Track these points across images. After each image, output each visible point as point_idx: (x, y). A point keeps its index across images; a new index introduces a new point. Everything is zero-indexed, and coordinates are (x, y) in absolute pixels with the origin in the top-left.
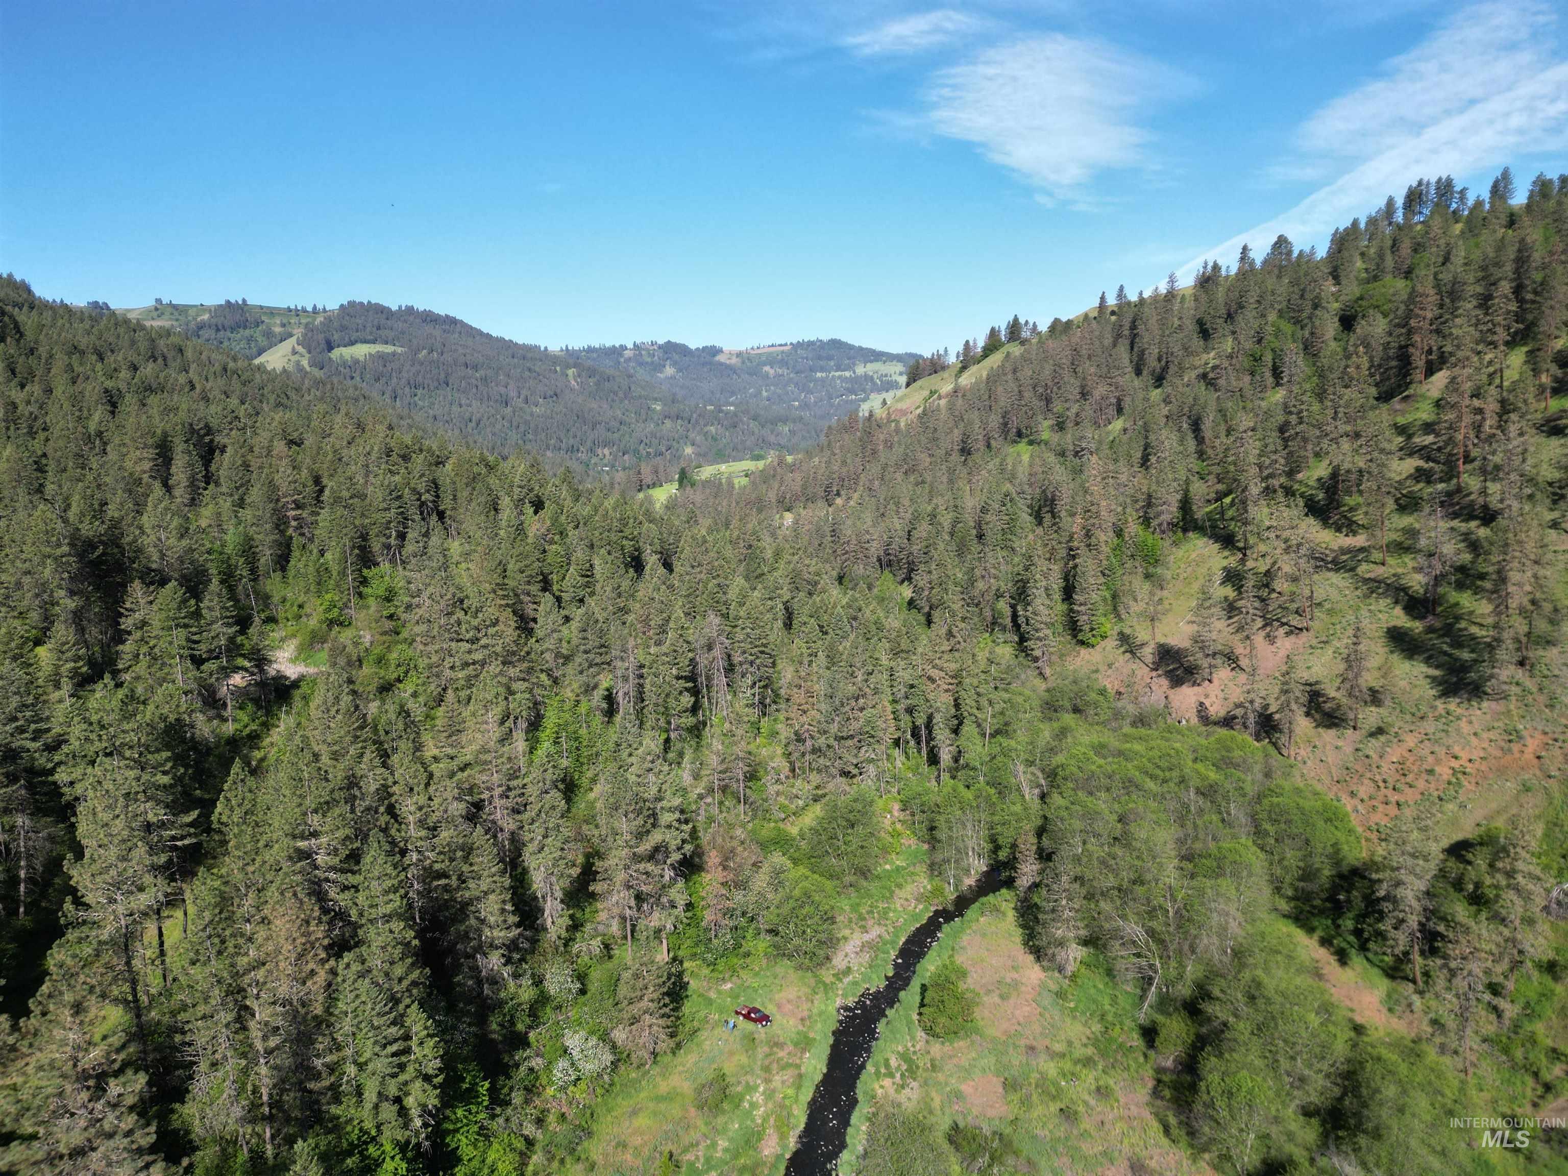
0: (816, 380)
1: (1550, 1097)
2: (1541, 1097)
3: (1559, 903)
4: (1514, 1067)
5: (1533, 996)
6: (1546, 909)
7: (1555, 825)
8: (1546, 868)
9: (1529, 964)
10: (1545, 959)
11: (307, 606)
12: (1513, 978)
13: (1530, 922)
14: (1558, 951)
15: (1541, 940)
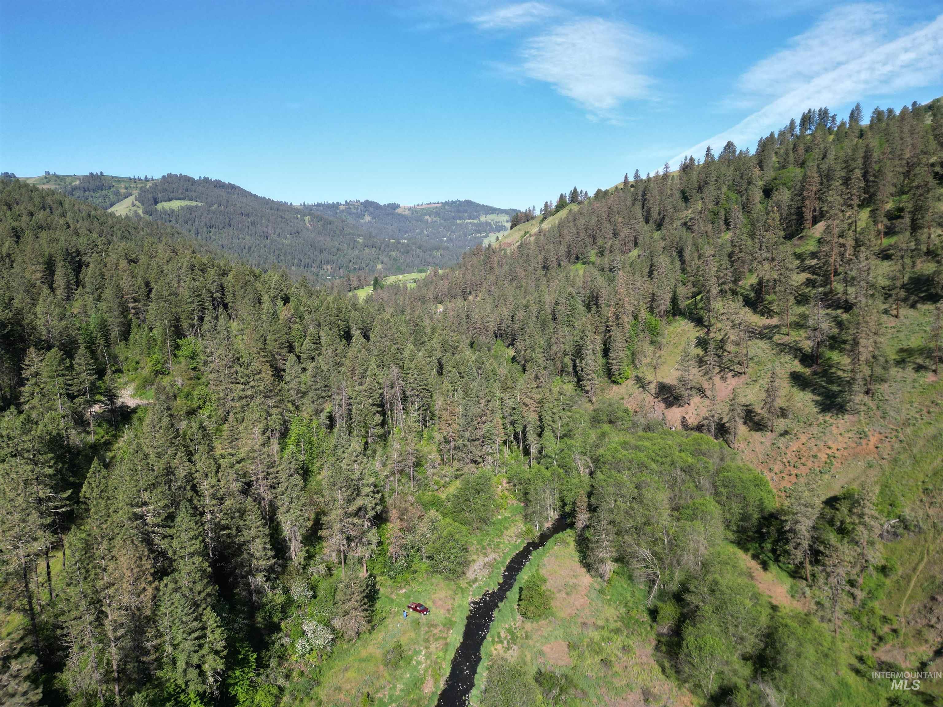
0: (457, 225)
1: (882, 644)
2: (877, 644)
3: (888, 532)
4: (862, 628)
5: (873, 586)
6: (881, 535)
7: (886, 486)
8: (881, 512)
9: (871, 568)
10: (880, 565)
11: (141, 362)
12: (862, 576)
13: (872, 543)
14: (887, 560)
15: (878, 554)
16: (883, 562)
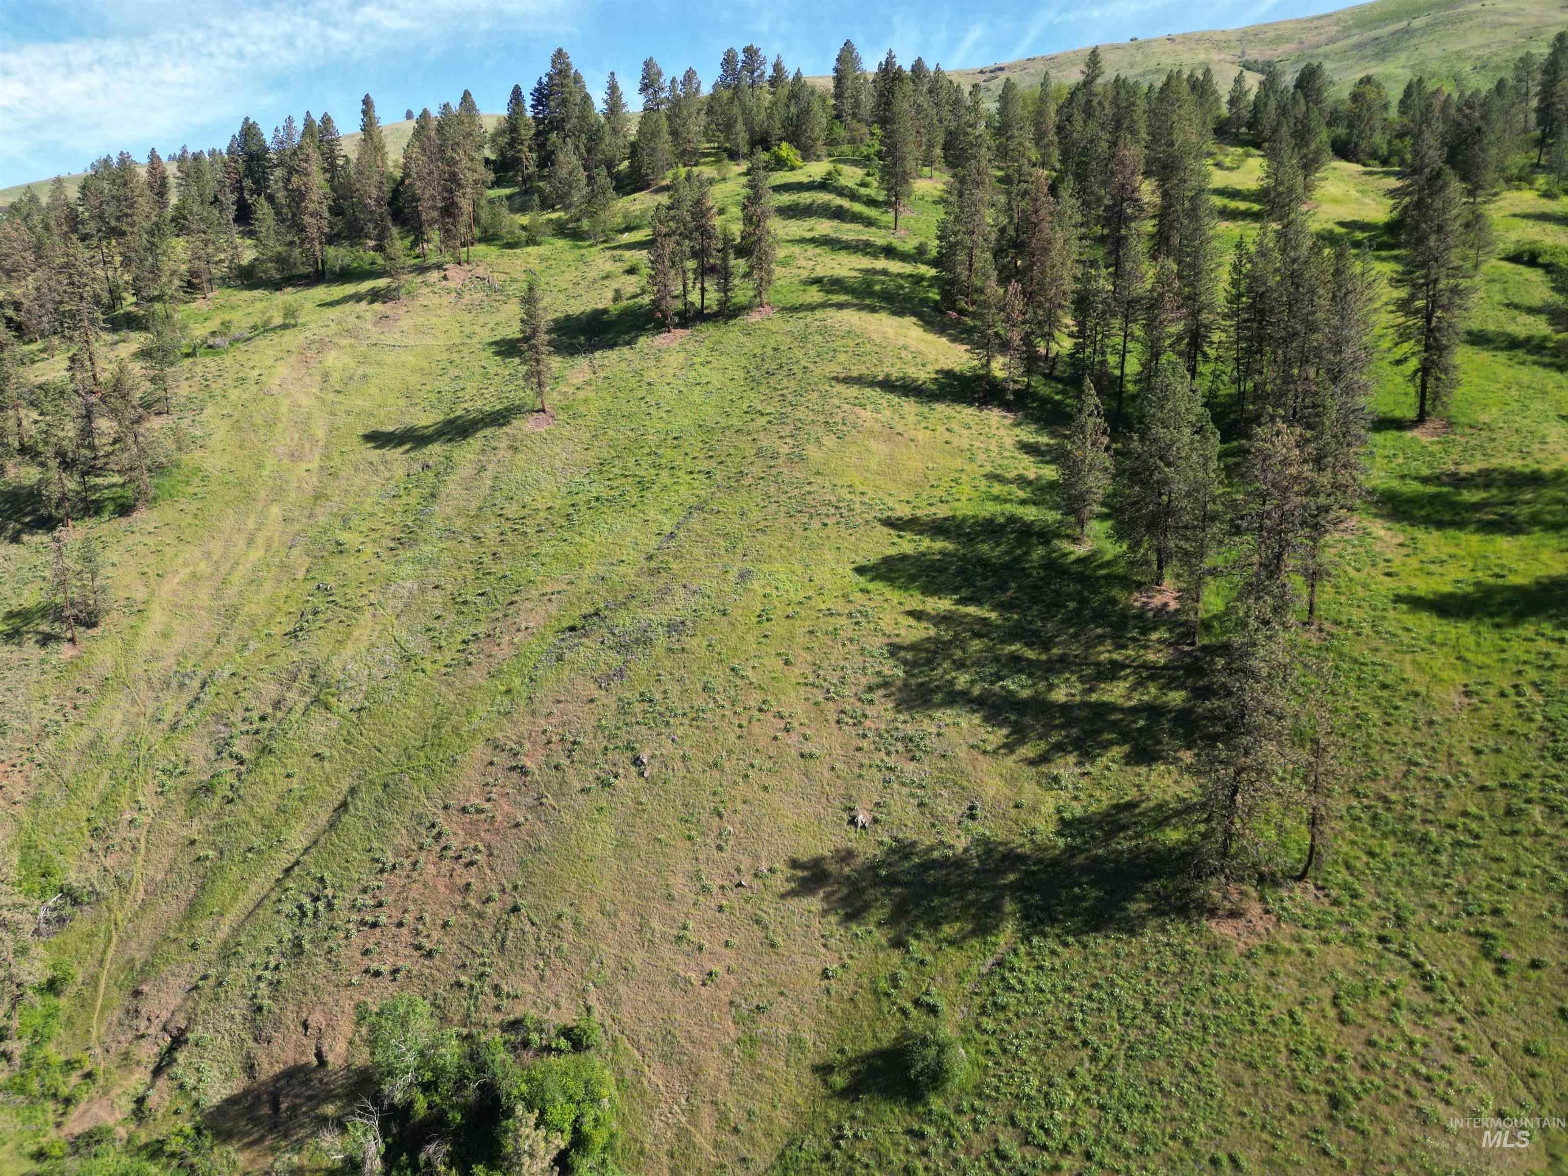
16: (49, 974)
